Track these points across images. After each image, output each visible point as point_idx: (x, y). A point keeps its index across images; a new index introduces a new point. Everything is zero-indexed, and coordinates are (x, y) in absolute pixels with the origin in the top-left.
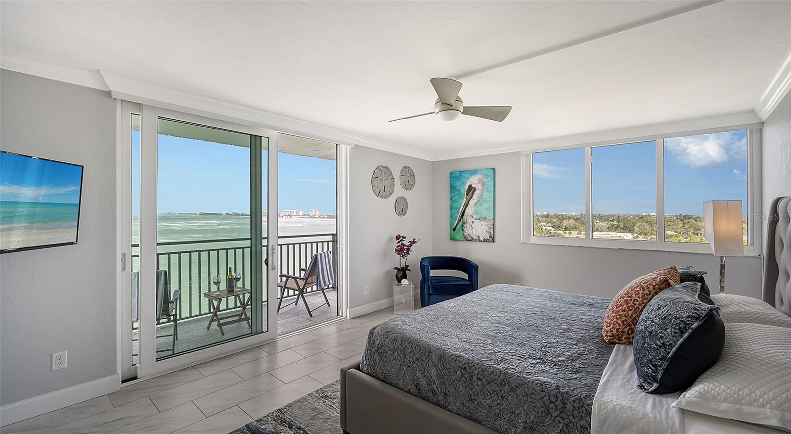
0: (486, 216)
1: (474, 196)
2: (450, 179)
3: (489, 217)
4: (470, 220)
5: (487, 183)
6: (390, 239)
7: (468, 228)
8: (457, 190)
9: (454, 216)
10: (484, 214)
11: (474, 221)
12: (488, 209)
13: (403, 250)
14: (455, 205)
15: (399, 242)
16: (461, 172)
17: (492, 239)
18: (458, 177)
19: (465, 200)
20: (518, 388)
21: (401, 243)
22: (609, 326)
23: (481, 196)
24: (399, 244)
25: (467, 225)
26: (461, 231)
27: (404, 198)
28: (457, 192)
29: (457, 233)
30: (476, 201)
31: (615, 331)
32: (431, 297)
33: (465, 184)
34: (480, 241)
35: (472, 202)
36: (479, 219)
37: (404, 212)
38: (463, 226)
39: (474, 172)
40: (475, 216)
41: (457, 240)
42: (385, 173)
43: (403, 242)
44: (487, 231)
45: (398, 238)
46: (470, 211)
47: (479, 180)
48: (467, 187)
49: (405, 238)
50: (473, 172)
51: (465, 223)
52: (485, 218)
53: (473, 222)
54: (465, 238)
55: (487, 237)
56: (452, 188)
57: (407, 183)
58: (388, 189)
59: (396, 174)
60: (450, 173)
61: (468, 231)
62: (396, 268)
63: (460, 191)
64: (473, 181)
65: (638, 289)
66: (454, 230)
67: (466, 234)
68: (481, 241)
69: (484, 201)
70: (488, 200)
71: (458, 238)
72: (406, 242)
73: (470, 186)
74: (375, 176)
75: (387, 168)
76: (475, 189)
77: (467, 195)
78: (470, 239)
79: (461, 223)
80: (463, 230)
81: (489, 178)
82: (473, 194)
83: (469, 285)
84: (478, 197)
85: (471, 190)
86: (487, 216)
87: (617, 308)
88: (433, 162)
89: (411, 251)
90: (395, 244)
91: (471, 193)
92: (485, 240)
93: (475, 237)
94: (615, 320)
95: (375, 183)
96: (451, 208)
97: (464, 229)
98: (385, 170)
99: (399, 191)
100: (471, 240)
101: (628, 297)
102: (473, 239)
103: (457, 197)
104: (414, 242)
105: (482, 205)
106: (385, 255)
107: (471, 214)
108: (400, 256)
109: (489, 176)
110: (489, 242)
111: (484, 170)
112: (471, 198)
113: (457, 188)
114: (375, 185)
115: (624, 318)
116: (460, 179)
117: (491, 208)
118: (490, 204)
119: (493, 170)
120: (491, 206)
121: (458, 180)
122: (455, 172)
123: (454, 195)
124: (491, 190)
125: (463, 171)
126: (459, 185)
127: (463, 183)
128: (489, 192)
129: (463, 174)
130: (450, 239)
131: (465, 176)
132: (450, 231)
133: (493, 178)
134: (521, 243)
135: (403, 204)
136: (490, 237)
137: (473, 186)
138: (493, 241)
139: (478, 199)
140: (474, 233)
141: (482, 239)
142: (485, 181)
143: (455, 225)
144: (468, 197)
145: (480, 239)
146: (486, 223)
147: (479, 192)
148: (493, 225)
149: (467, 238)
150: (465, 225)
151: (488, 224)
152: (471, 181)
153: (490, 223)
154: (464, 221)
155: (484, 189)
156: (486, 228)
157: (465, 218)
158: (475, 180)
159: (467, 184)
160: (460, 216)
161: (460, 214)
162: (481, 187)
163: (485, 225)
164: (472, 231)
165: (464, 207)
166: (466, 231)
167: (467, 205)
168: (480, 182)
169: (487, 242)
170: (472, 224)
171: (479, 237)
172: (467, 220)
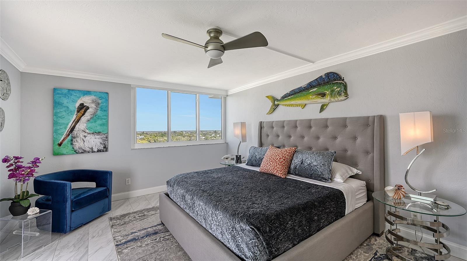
0: (99, 131)
1: (86, 114)
3: (103, 131)
4: (82, 135)
5: (101, 104)
7: (80, 141)
8: (65, 107)
10: (99, 129)
11: (86, 135)
12: (102, 125)
14: (61, 121)
17: (105, 149)
18: (65, 94)
19: (75, 117)
21: (15, 166)
23: (94, 114)
25: (78, 139)
26: (69, 145)
27: (3, 111)
28: (64, 109)
29: (64, 148)
30: (89, 117)
31: (284, 172)
33: (75, 102)
34: (93, 152)
35: (84, 119)
36: (93, 133)
37: (2, 127)
38: (72, 140)
39: (87, 93)
40: (87, 131)
41: (63, 154)
43: (19, 164)
44: (101, 143)
45: (5, 159)
46: (81, 126)
47: (93, 100)
48: (77, 105)
50: (85, 92)
51: (74, 138)
53: (85, 137)
54: (75, 151)
55: (101, 147)
57: (5, 91)
61: (79, 144)
63: (68, 107)
64: (87, 100)
65: (288, 154)
66: (60, 145)
67: (76, 148)
68: (95, 152)
69: (98, 118)
70: (102, 117)
71: (65, 153)
72: (25, 163)
73: (82, 105)
76: (88, 108)
77: (78, 112)
78: (81, 151)
79: (69, 138)
80: (72, 144)
81: (104, 100)
82: (85, 112)
84: (91, 115)
85: (83, 109)
86: (101, 131)
87: (281, 163)
88: (21, 72)
92: (99, 151)
93: (88, 149)
94: (282, 168)
96: (55, 123)
97: (74, 143)
100: (82, 153)
101: (285, 158)
103: (64, 113)
104: (37, 161)
105: (95, 122)
107: (83, 129)
109: (103, 98)
110: (104, 151)
111: (98, 93)
112: (83, 114)
113: (64, 105)
115: (285, 166)
116: (69, 97)
117: (106, 124)
118: (105, 121)
119: (107, 94)
120: (106, 122)
121: (65, 97)
122: (61, 89)
123: (59, 111)
124: (106, 110)
125: (73, 90)
126: (67, 102)
127: (73, 101)
128: (103, 111)
129: (73, 93)
130: (53, 155)
131: (75, 94)
132: (53, 146)
133: (107, 100)
134: (132, 149)
135: (2, 116)
136: (104, 148)
137: (85, 104)
138: (107, 151)
139: (91, 116)
140: (87, 146)
141: (96, 150)
142: (100, 102)
143: (61, 141)
144: (80, 114)
145: (94, 150)
146: (100, 136)
147: (92, 110)
148: (107, 138)
149: (77, 151)
150: (76, 139)
151: (102, 137)
152: (83, 100)
153: (105, 136)
154: (73, 136)
155: (98, 109)
156: (100, 140)
157: (76, 133)
158: (88, 100)
159: (77, 102)
160: (68, 131)
161: (68, 129)
162: (94, 106)
163: (99, 138)
164: (83, 144)
165: (74, 123)
166: (76, 144)
167: (77, 121)
168: (93, 102)
169: (101, 152)
170: (84, 138)
171: (92, 148)
172: (78, 135)
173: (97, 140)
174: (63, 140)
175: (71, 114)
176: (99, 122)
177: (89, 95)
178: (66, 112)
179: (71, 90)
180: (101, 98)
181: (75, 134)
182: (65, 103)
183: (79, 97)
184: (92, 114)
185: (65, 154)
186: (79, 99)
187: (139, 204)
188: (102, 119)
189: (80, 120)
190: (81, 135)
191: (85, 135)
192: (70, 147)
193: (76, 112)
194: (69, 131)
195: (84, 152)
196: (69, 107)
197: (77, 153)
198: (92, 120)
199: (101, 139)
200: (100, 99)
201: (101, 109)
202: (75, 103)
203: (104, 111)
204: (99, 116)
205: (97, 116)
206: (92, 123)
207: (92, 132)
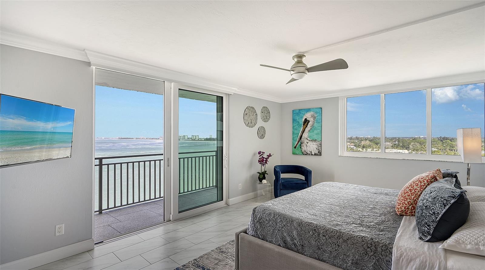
0: (316, 139)
1: (308, 126)
4: (306, 141)
6: (255, 154)
7: (305, 146)
10: (315, 137)
12: (317, 134)
13: (263, 161)
14: (296, 132)
15: (260, 156)
16: (299, 110)
17: (319, 154)
19: (302, 128)
20: (348, 240)
22: (399, 205)
23: (313, 126)
24: (260, 157)
25: (304, 144)
26: (299, 148)
27: (263, 128)
28: (297, 123)
29: (297, 150)
30: (310, 129)
31: (403, 208)
32: (282, 191)
33: (302, 118)
34: (312, 155)
35: (307, 130)
36: (312, 141)
37: (263, 136)
38: (301, 145)
39: (308, 110)
40: (309, 139)
41: (297, 154)
42: (252, 111)
43: (263, 156)
44: (317, 148)
45: (259, 153)
46: (305, 135)
47: (312, 115)
48: (303, 120)
49: (264, 153)
51: (302, 143)
52: (316, 140)
53: (307, 143)
55: (317, 152)
56: (294, 120)
57: (265, 117)
58: (253, 122)
59: (259, 112)
60: (293, 110)
61: (304, 148)
62: (258, 173)
63: (299, 122)
64: (308, 116)
65: (418, 182)
66: (295, 148)
67: (303, 151)
68: (313, 155)
69: (315, 129)
70: (318, 128)
71: (297, 153)
72: (265, 156)
73: (306, 119)
74: (245, 113)
75: (253, 108)
76: (309, 121)
77: (304, 125)
79: (299, 143)
80: (301, 148)
81: (318, 114)
82: (307, 125)
83: (305, 183)
84: (311, 126)
85: (306, 122)
86: (317, 139)
87: (404, 194)
88: (281, 104)
89: (268, 162)
90: (258, 157)
91: (306, 124)
92: (315, 154)
93: (309, 152)
94: (403, 201)
95: (246, 118)
96: (293, 133)
97: (302, 147)
98: (252, 109)
99: (260, 123)
100: (306, 154)
101: (411, 187)
102: (307, 153)
103: (297, 126)
104: (270, 156)
105: (313, 132)
106: (251, 165)
107: (306, 137)
108: (261, 165)
109: (318, 113)
110: (318, 155)
111: (315, 109)
112: (307, 126)
114: (246, 119)
115: (409, 200)
118: (319, 131)
121: (297, 115)
130: (293, 154)
134: (339, 156)
135: (263, 131)
137: (307, 119)
138: (321, 155)
140: (308, 150)
141: (313, 153)
142: (316, 116)
143: (296, 145)
144: (304, 127)
147: (312, 123)
148: (320, 144)
149: (303, 153)
151: (317, 144)
152: (306, 116)
154: (301, 142)
156: (316, 146)
157: (303, 140)
158: (309, 115)
160: (299, 139)
162: (313, 120)
163: (315, 144)
164: (306, 148)
167: (303, 132)
168: (312, 117)
171: (311, 152)
172: (304, 141)
173: (314, 146)
180: (316, 113)
186: (304, 116)
189: (305, 131)
190: (305, 141)
191: (307, 141)
195: (307, 154)
197: (303, 154)
204: (315, 127)
206: (311, 132)
207: (311, 140)
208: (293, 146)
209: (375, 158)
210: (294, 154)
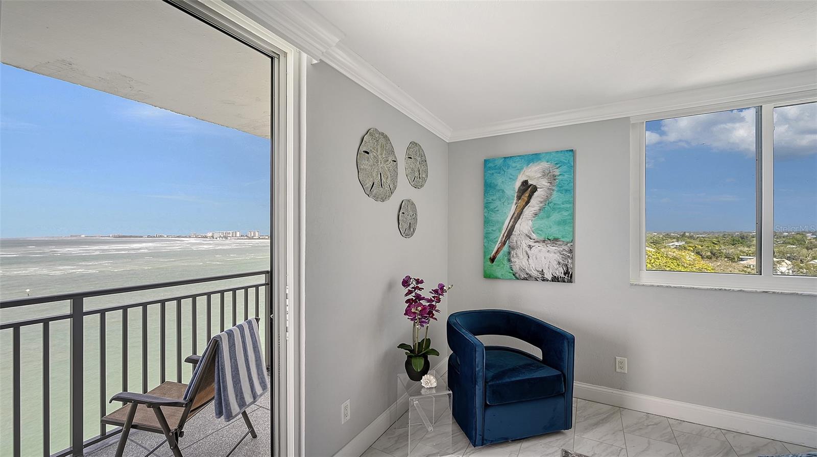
0: (557, 236)
1: (532, 201)
2: (485, 172)
4: (525, 243)
5: (560, 177)
6: (390, 286)
7: (521, 257)
8: (499, 191)
9: (492, 237)
10: (555, 231)
11: (532, 244)
12: (562, 223)
14: (494, 217)
15: (410, 292)
16: (505, 158)
17: (568, 277)
18: (500, 168)
19: (513, 207)
21: (413, 294)
23: (547, 201)
24: (410, 297)
25: (519, 252)
26: (506, 262)
27: (413, 204)
28: (498, 195)
29: (498, 266)
30: (537, 208)
32: (490, 412)
33: (513, 179)
34: (544, 280)
35: (529, 211)
36: (544, 241)
37: (412, 230)
38: (509, 253)
39: (534, 158)
40: (534, 236)
41: (496, 278)
42: (382, 147)
43: (419, 292)
44: (559, 263)
45: (406, 283)
46: (524, 226)
47: (544, 172)
48: (518, 184)
49: (422, 282)
50: (531, 158)
51: (513, 249)
52: (556, 240)
53: (530, 247)
54: (514, 275)
55: (560, 272)
56: (489, 187)
57: (417, 174)
58: (387, 182)
59: (401, 154)
60: (485, 160)
61: (520, 262)
62: (402, 346)
63: (503, 191)
64: (533, 173)
66: (492, 260)
67: (516, 268)
68: (548, 280)
69: (554, 209)
70: (562, 206)
71: (499, 276)
73: (525, 183)
74: (363, 148)
75: (386, 137)
76: (535, 189)
77: (519, 198)
78: (523, 275)
79: (506, 248)
80: (509, 260)
81: (564, 168)
82: (530, 197)
84: (541, 202)
85: (527, 190)
86: (559, 236)
88: (448, 143)
89: (437, 311)
90: (401, 296)
91: (527, 195)
92: (555, 279)
93: (534, 274)
95: (365, 164)
96: (487, 222)
97: (512, 260)
98: (382, 141)
99: (404, 190)
100: (525, 279)
102: (530, 276)
103: (498, 203)
104: (440, 291)
105: (548, 217)
107: (527, 232)
108: (415, 323)
109: (564, 164)
110: (564, 282)
111: (554, 154)
112: (528, 202)
113: (498, 188)
114: (363, 168)
116: (505, 171)
117: (570, 221)
118: (566, 214)
119: (571, 153)
120: (569, 217)
121: (499, 173)
122: (494, 160)
123: (491, 200)
124: (569, 190)
125: (511, 157)
126: (503, 182)
127: (510, 178)
128: (564, 192)
129: (510, 162)
130: (484, 276)
131: (514, 165)
132: (484, 263)
133: (572, 168)
134: (632, 285)
135: (411, 213)
136: (565, 274)
137: (530, 182)
138: (570, 281)
139: (541, 205)
140: (533, 267)
141: (549, 276)
142: (557, 172)
143: (494, 252)
144: (521, 202)
145: (545, 276)
146: (557, 248)
147: (542, 193)
148: (571, 251)
149: (517, 275)
150: (515, 251)
151: (561, 249)
152: (527, 174)
153: (566, 248)
154: (511, 243)
155: (554, 188)
156: (558, 257)
157: (515, 239)
158: (536, 172)
159: (518, 180)
160: (503, 236)
161: (503, 232)
162: (546, 184)
163: (556, 251)
164: (527, 263)
165: (513, 220)
166: (516, 262)
167: (517, 217)
168: (544, 174)
169: (559, 281)
170: (527, 249)
171: (542, 273)
172: (519, 243)
173: (552, 255)
174: (497, 252)
175: (509, 204)
176: (556, 216)
177: (537, 161)
178: (500, 201)
179: (508, 157)
180: (559, 164)
181: (515, 241)
182: (499, 184)
183: (520, 170)
184: (542, 200)
185: (500, 279)
186: (520, 172)
187: (649, 443)
188: (561, 210)
189: (522, 213)
190: (523, 243)
191: (530, 244)
192: (507, 265)
193: (516, 198)
194: (505, 235)
195: (528, 278)
196: (505, 190)
198: (541, 214)
199: (559, 254)
200: (558, 166)
201: (560, 187)
202: (514, 182)
203: (566, 191)
204: (555, 204)
205: (550, 205)
206: (543, 219)
207: (542, 238)
208: (485, 257)
209: (756, 292)
210: (488, 276)
